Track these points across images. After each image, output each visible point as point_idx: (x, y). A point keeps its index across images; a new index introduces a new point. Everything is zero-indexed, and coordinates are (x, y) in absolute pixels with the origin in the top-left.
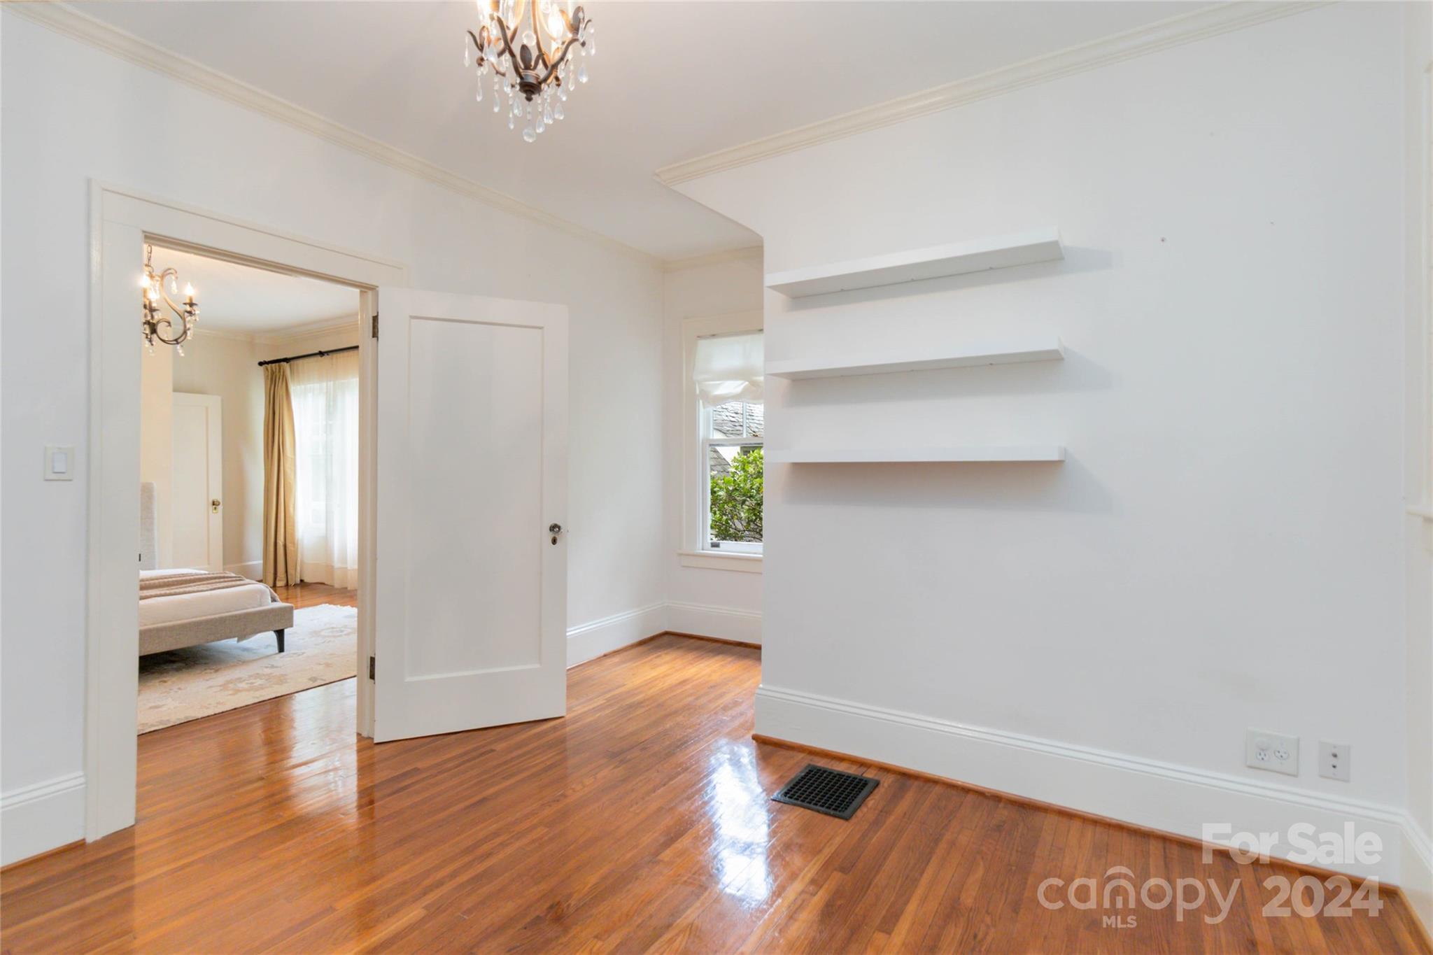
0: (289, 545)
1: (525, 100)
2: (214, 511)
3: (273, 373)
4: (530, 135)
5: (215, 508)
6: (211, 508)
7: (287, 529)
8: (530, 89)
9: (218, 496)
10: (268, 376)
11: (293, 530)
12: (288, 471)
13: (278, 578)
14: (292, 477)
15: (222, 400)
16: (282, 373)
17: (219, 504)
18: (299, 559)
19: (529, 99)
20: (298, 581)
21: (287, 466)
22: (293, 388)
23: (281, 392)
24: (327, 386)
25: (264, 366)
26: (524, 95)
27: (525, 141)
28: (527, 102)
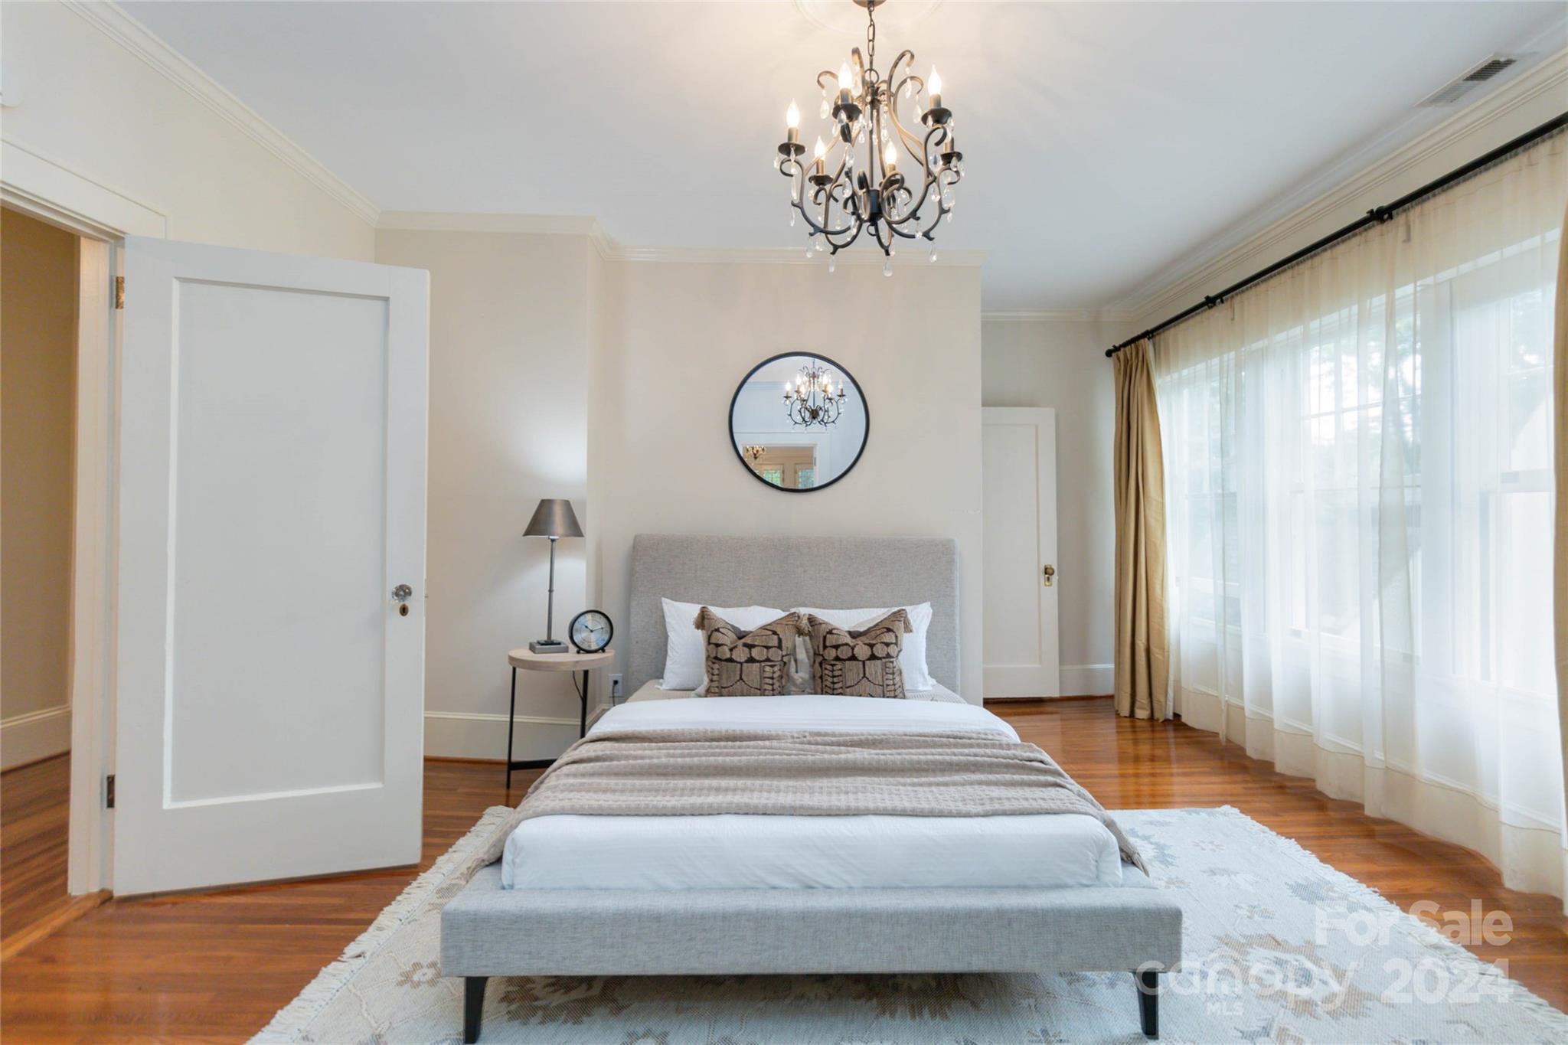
0: (1154, 649)
2: (1047, 584)
3: (1127, 361)
5: (1048, 579)
6: (1043, 577)
7: (1151, 623)
9: (1053, 562)
10: (1119, 370)
11: (1162, 626)
12: (1152, 522)
13: (1137, 704)
14: (1159, 533)
15: (1057, 416)
16: (1140, 358)
17: (1052, 574)
18: (1171, 677)
20: (1170, 716)
21: (1150, 513)
22: (1158, 382)
23: (1140, 388)
24: (1221, 362)
25: (1114, 354)
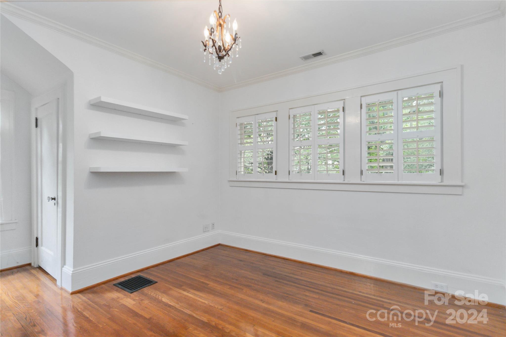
1: (219, 61)
4: (220, 72)
8: (220, 58)
19: (220, 61)
26: (219, 60)
27: (219, 74)
28: (219, 62)
